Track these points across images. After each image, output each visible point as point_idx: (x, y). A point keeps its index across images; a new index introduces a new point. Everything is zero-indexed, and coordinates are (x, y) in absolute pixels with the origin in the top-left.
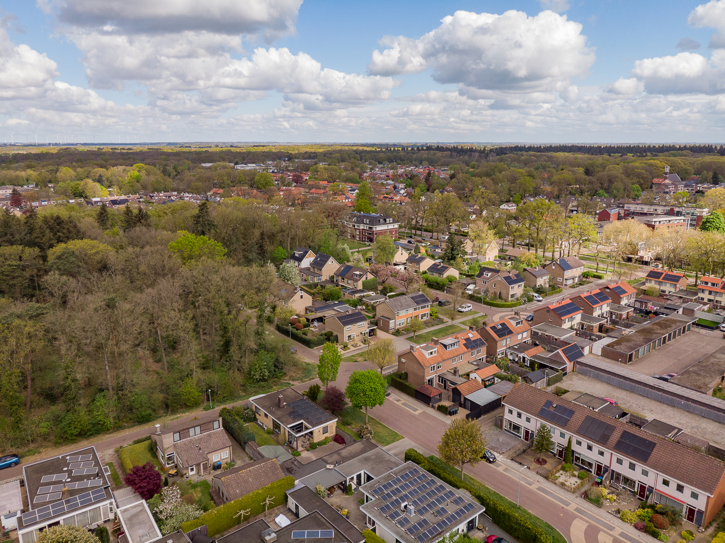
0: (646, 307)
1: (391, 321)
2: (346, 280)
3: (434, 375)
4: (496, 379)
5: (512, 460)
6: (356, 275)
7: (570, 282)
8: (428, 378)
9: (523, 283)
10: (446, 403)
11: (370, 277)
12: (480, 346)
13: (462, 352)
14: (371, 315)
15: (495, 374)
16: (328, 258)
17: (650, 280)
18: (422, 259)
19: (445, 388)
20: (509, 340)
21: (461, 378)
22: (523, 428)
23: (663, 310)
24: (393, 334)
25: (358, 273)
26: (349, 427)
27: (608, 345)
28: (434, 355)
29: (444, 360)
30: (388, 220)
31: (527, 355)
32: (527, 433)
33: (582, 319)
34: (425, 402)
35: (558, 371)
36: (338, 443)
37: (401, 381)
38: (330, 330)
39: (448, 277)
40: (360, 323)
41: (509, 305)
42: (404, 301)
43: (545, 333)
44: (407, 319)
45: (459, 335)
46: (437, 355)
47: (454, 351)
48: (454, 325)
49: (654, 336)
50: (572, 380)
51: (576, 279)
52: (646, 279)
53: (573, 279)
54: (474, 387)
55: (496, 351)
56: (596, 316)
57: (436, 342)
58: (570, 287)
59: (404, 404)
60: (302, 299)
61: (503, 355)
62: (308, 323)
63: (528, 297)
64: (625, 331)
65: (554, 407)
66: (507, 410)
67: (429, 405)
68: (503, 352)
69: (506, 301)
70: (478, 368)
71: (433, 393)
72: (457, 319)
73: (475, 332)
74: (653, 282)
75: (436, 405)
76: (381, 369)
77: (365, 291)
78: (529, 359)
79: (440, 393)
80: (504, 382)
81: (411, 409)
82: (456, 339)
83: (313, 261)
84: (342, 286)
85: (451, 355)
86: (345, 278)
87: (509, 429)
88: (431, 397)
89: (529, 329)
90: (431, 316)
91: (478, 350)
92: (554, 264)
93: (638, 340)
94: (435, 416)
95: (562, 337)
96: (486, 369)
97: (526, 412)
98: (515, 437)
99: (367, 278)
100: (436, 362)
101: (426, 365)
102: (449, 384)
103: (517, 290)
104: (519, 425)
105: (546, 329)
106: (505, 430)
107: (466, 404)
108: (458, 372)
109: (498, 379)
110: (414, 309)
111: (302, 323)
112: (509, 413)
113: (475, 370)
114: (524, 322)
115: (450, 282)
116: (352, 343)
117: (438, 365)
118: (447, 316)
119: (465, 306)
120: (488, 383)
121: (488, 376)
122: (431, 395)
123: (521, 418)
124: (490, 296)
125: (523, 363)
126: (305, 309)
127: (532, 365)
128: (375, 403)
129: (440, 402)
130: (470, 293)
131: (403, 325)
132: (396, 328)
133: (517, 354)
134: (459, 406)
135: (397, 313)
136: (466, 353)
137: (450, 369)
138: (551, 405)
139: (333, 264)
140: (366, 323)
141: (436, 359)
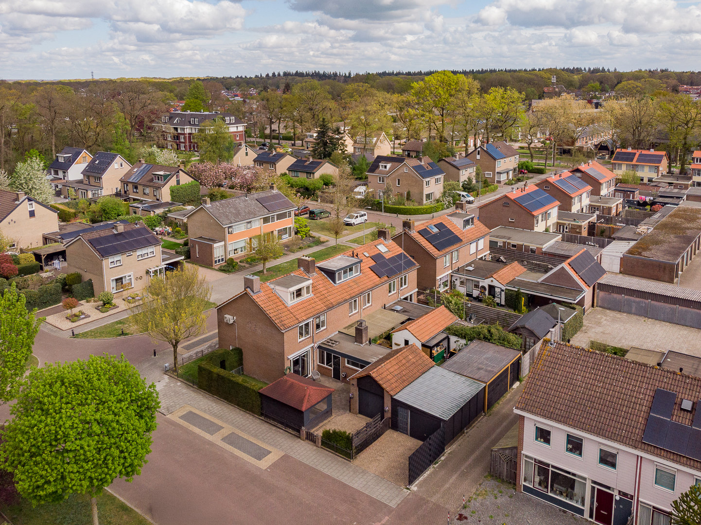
1: (215, 245)
2: (140, 188)
3: (308, 348)
4: (453, 339)
6: (158, 178)
7: (503, 178)
8: (292, 356)
9: (441, 176)
10: (346, 423)
11: (185, 180)
12: (405, 269)
13: (370, 284)
14: (181, 242)
17: (620, 165)
19: (338, 377)
20: (455, 254)
21: (374, 348)
22: (589, 484)
23: (661, 200)
24: (221, 270)
25: (162, 173)
28: (305, 296)
29: (330, 308)
31: (500, 281)
32: (604, 498)
33: (560, 217)
34: (288, 426)
35: (575, 309)
37: (222, 372)
38: (77, 271)
39: (322, 177)
40: (144, 251)
41: (427, 209)
42: (242, 205)
43: (508, 241)
44: (251, 239)
45: (359, 250)
46: (312, 295)
47: (353, 284)
48: (341, 246)
49: (689, 233)
50: (599, 323)
51: (511, 173)
52: (613, 164)
53: (508, 173)
54: (411, 368)
55: (435, 280)
56: (576, 212)
57: (307, 266)
58: (505, 184)
59: (230, 439)
60: (33, 219)
61: (447, 286)
62: (37, 262)
63: (453, 197)
64: (638, 230)
65: (687, 411)
66: (529, 432)
67: (299, 431)
68: (447, 281)
69: (419, 205)
70: (406, 318)
71: (307, 397)
72: (345, 235)
73: (391, 241)
74: (624, 167)
75: (318, 432)
76: (174, 348)
77: (174, 204)
78: (504, 288)
79: (325, 394)
80: (475, 344)
81: (249, 453)
82: (353, 256)
83: (87, 167)
84: (134, 200)
85: (345, 294)
86: (140, 184)
87: (540, 484)
88: (304, 409)
89: (486, 233)
90: (296, 233)
91: (401, 278)
92: (479, 151)
93: (670, 240)
94: (318, 468)
95: (544, 246)
96: (427, 319)
97: (598, 434)
98: (565, 512)
99: (178, 182)
100: (311, 315)
101: (286, 322)
102: (346, 365)
103: (434, 187)
104: (574, 475)
105: (507, 235)
106: (526, 489)
107: (400, 418)
108: (367, 333)
109: (459, 339)
110: (262, 220)
111: (23, 263)
112: (537, 439)
113: (402, 323)
114: (475, 220)
115: (326, 185)
116: (126, 294)
117: (318, 320)
118: (327, 233)
119: (356, 215)
120: (438, 351)
121: (432, 335)
122: (302, 406)
123: (580, 454)
124: (393, 198)
125: (490, 299)
126: (43, 237)
127: (513, 301)
128: (103, 476)
129: (329, 419)
130: (359, 197)
131: (241, 251)
132: (228, 257)
133: (475, 281)
134: (380, 424)
135: (229, 227)
136: (376, 286)
137: (345, 328)
138: (676, 404)
139: (122, 166)
140: (157, 250)
141: (310, 307)
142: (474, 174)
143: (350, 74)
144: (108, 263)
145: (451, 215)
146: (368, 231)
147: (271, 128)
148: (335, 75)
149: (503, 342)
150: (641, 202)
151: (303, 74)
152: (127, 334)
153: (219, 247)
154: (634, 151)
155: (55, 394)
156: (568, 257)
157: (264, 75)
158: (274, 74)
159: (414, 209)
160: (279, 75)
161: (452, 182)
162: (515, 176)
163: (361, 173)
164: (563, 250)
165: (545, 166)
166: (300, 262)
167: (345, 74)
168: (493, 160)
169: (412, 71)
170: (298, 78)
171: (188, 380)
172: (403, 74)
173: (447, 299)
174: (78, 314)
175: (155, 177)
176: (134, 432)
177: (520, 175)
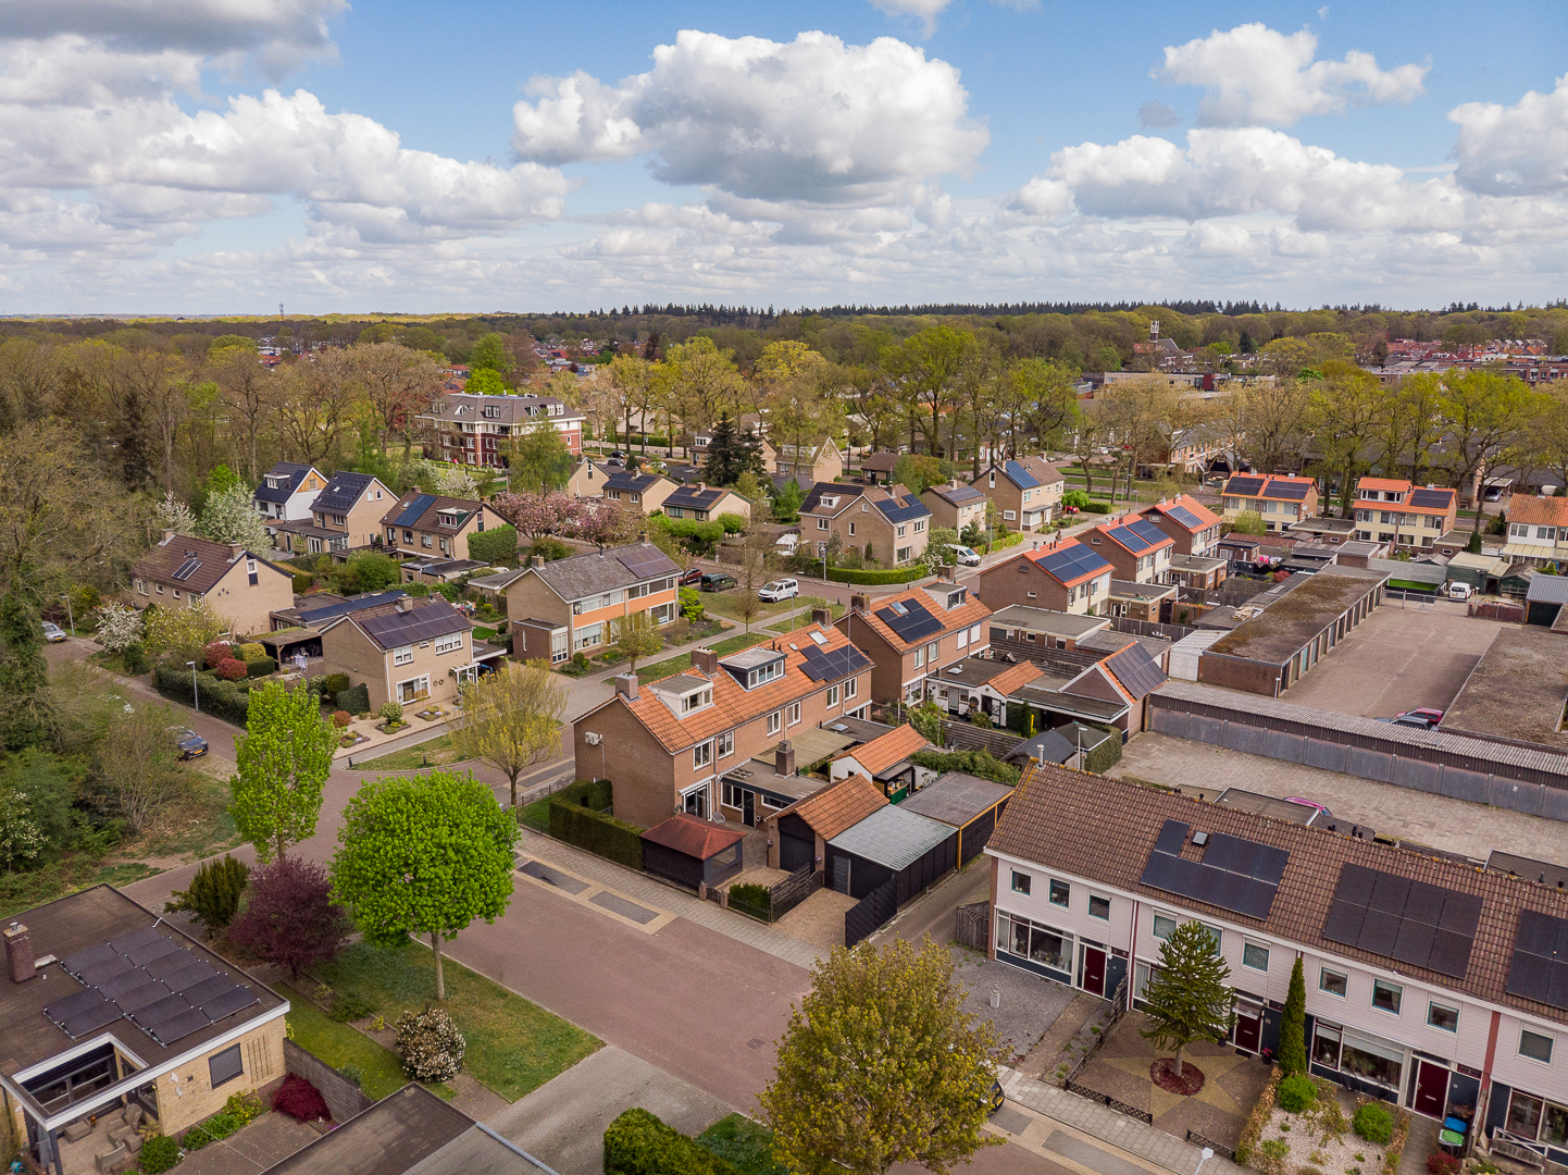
0: (1249, 558)
1: (554, 632)
2: (417, 536)
3: (707, 780)
4: (920, 771)
5: (1067, 1086)
6: (448, 519)
7: (1035, 520)
8: (686, 790)
9: (925, 520)
10: (763, 877)
11: (493, 522)
12: (852, 669)
13: (798, 691)
14: (494, 626)
15: (913, 757)
16: (365, 482)
17: (1236, 500)
18: (649, 480)
19: (749, 821)
20: (932, 648)
21: (802, 780)
22: (1077, 943)
23: (1293, 562)
24: (564, 671)
25: (453, 511)
26: (361, 1027)
27: (1215, 648)
28: (703, 706)
29: (739, 723)
30: (550, 407)
31: (999, 690)
32: (1094, 959)
33: (1113, 591)
34: (680, 882)
35: (1108, 731)
36: (293, 1115)
37: (587, 812)
38: (341, 670)
39: (722, 519)
40: (446, 640)
41: (899, 575)
42: (595, 567)
43: (1023, 629)
44: (608, 623)
45: (782, 640)
46: (713, 705)
47: (773, 690)
48: (754, 635)
49: (1318, 617)
50: (1147, 755)
51: (1049, 513)
52: (1224, 498)
53: (1043, 512)
54: (855, 806)
55: (899, 688)
56: (1144, 583)
57: (707, 663)
58: (1038, 531)
59: (601, 899)
60: (255, 588)
61: (919, 697)
62: (271, 658)
63: (944, 555)
64: (1237, 612)
65: (1200, 845)
66: (1004, 878)
67: (697, 889)
68: (919, 690)
69: (886, 568)
70: (852, 740)
71: (708, 842)
72: (760, 619)
73: (832, 627)
74: (1242, 505)
75: (724, 888)
76: (512, 780)
77: (476, 564)
78: (1005, 701)
79: (733, 839)
80: (950, 777)
81: (628, 916)
82: (774, 650)
83: (319, 497)
84: (406, 555)
85: (762, 705)
86: (416, 530)
87: (1018, 949)
88: (703, 857)
89: (985, 615)
90: (681, 614)
91: (847, 684)
92: (993, 474)
93: (1284, 630)
94: (724, 932)
95: (1078, 638)
96: (882, 743)
97: (1088, 876)
98: (1047, 981)
99: (481, 527)
100: (712, 732)
101: (676, 741)
102: (763, 804)
103: (913, 537)
104: (1060, 932)
105: (1024, 620)
106: (1001, 955)
107: (836, 872)
108: (793, 761)
109: (928, 771)
110: (627, 592)
111: (249, 660)
112: (1014, 888)
113: (845, 748)
114: (968, 596)
115: (729, 533)
116: (419, 707)
117: (721, 740)
118: (732, 614)
119: (779, 584)
120: (896, 788)
121: (889, 764)
122: (701, 853)
123: (1067, 905)
124: (843, 555)
125: (983, 716)
126: (271, 618)
127: (1018, 719)
128: (463, 912)
129: (739, 875)
130: (785, 553)
131: (594, 642)
132: (574, 652)
133: (962, 690)
134: (809, 879)
135: (576, 604)
136: (808, 694)
137: (761, 754)
138: (1187, 837)
139: (379, 496)
140: (465, 638)
141: (711, 721)
142: (983, 514)
143: (771, 311)
144: (392, 658)
145: (929, 587)
146: (799, 612)
147: (628, 424)
148: (743, 312)
149: (991, 774)
150: (1260, 566)
151: (682, 309)
152: (431, 765)
153: (559, 635)
154: (1261, 476)
155: (402, 812)
156: (1107, 653)
157: (607, 312)
158: (626, 309)
159: (877, 575)
160: (636, 311)
161: (941, 529)
162: (1055, 517)
163: (790, 511)
164: (1108, 644)
165: (1112, 499)
166: (695, 657)
167: (763, 312)
168: (1016, 490)
169: (890, 306)
170: (673, 319)
171: (534, 826)
172: (872, 311)
173: (916, 715)
174: (351, 735)
175: (443, 517)
176: (495, 863)
177: (1065, 516)
